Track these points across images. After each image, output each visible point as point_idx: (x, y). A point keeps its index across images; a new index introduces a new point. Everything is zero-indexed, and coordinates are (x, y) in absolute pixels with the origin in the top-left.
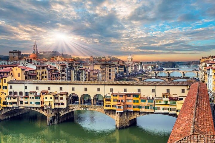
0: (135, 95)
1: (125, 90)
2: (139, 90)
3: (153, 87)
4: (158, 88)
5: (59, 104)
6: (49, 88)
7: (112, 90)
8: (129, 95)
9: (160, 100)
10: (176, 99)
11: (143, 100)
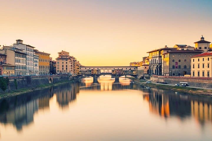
0: (121, 70)
1: (118, 69)
2: (122, 69)
3: (126, 68)
4: (127, 68)
5: (98, 73)
6: (94, 68)
7: (114, 69)
8: (120, 70)
9: (129, 71)
10: (133, 71)
11: (124, 71)
